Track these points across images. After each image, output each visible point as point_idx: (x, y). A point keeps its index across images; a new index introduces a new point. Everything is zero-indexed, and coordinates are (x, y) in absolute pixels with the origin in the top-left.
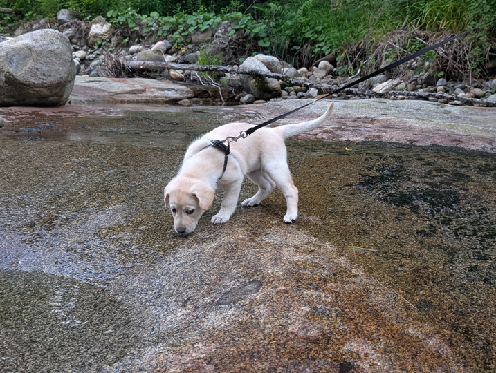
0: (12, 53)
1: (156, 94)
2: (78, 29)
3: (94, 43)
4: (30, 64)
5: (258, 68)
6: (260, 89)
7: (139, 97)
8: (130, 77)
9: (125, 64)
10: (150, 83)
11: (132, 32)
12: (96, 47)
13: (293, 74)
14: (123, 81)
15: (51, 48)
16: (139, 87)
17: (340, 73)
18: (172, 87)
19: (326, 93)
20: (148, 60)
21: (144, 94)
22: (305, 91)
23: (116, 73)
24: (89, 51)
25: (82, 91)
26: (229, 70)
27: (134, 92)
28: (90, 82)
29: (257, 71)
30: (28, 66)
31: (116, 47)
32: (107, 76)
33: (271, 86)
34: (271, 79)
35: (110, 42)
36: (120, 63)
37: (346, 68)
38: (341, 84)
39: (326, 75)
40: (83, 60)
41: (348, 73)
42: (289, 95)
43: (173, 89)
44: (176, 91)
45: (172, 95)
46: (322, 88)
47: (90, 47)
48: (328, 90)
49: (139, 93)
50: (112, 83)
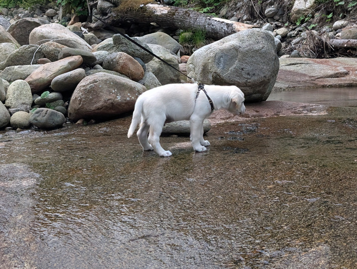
0: (220, 55)
2: (281, 6)
3: (296, 20)
4: (236, 64)
7: (341, 80)
8: (333, 57)
9: (328, 42)
10: (354, 63)
11: (336, 7)
12: (298, 24)
14: (326, 62)
15: (257, 47)
16: (342, 70)
20: (353, 38)
21: (347, 77)
23: (318, 52)
24: (291, 27)
27: (337, 75)
28: (290, 65)
30: (234, 66)
31: (319, 22)
32: (309, 57)
35: (313, 17)
36: (323, 42)
40: (284, 38)
47: (292, 23)
49: (341, 77)
50: (313, 65)
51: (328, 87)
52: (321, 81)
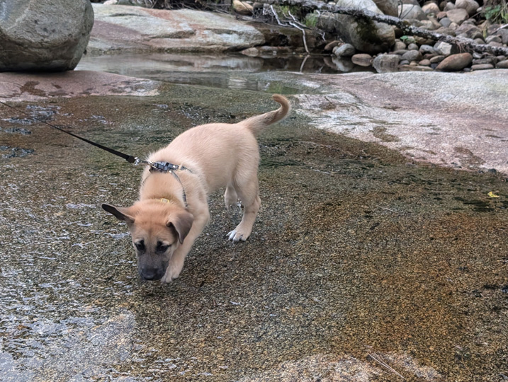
1: (210, 39)
4: (26, 13)
5: (363, 7)
6: (363, 38)
7: (184, 43)
8: (175, 7)
10: (203, 19)
13: (415, 15)
14: (165, 14)
16: (186, 27)
17: (487, 17)
18: (235, 29)
19: (463, 52)
21: (193, 39)
22: (432, 45)
25: (104, 32)
26: (319, 6)
27: (179, 35)
28: (116, 15)
29: (361, 11)
30: (24, 16)
32: (143, 5)
33: (380, 34)
34: (381, 24)
37: (498, 10)
38: (488, 35)
39: (466, 19)
41: (500, 17)
42: (407, 48)
43: (235, 32)
44: (240, 34)
45: (234, 40)
46: (458, 44)
48: (468, 48)
49: (185, 37)
50: (148, 18)
51: (166, 51)
52: (157, 43)
